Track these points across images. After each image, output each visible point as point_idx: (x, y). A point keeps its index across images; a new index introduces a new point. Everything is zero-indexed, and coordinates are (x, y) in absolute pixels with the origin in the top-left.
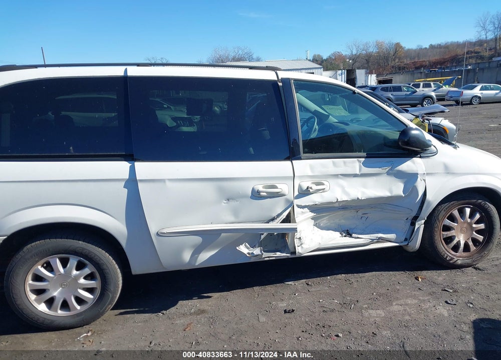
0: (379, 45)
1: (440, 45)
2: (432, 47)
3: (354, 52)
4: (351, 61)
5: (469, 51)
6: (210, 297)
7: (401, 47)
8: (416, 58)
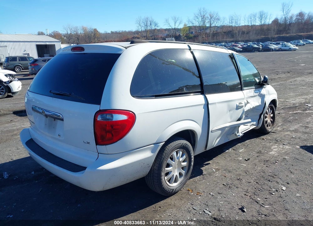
0: (84, 29)
1: (116, 32)
2: (112, 32)
3: (69, 32)
4: (65, 38)
5: (134, 37)
6: (209, 164)
7: (98, 31)
8: (105, 39)
